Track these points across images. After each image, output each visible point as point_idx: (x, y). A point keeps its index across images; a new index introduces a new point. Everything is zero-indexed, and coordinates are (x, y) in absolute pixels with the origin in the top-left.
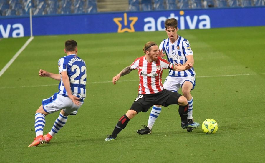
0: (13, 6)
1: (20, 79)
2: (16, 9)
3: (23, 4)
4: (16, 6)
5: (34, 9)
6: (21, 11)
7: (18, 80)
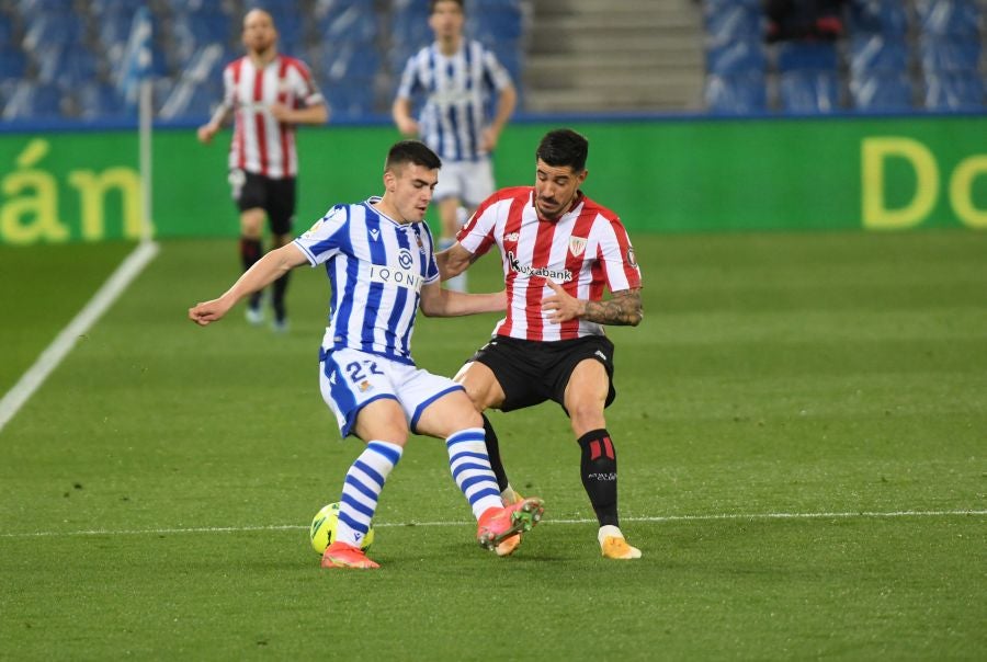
0: (48, 63)
1: (78, 487)
2: (65, 82)
3: (103, 55)
4: (63, 66)
5: (165, 83)
6: (90, 95)
7: (67, 495)
